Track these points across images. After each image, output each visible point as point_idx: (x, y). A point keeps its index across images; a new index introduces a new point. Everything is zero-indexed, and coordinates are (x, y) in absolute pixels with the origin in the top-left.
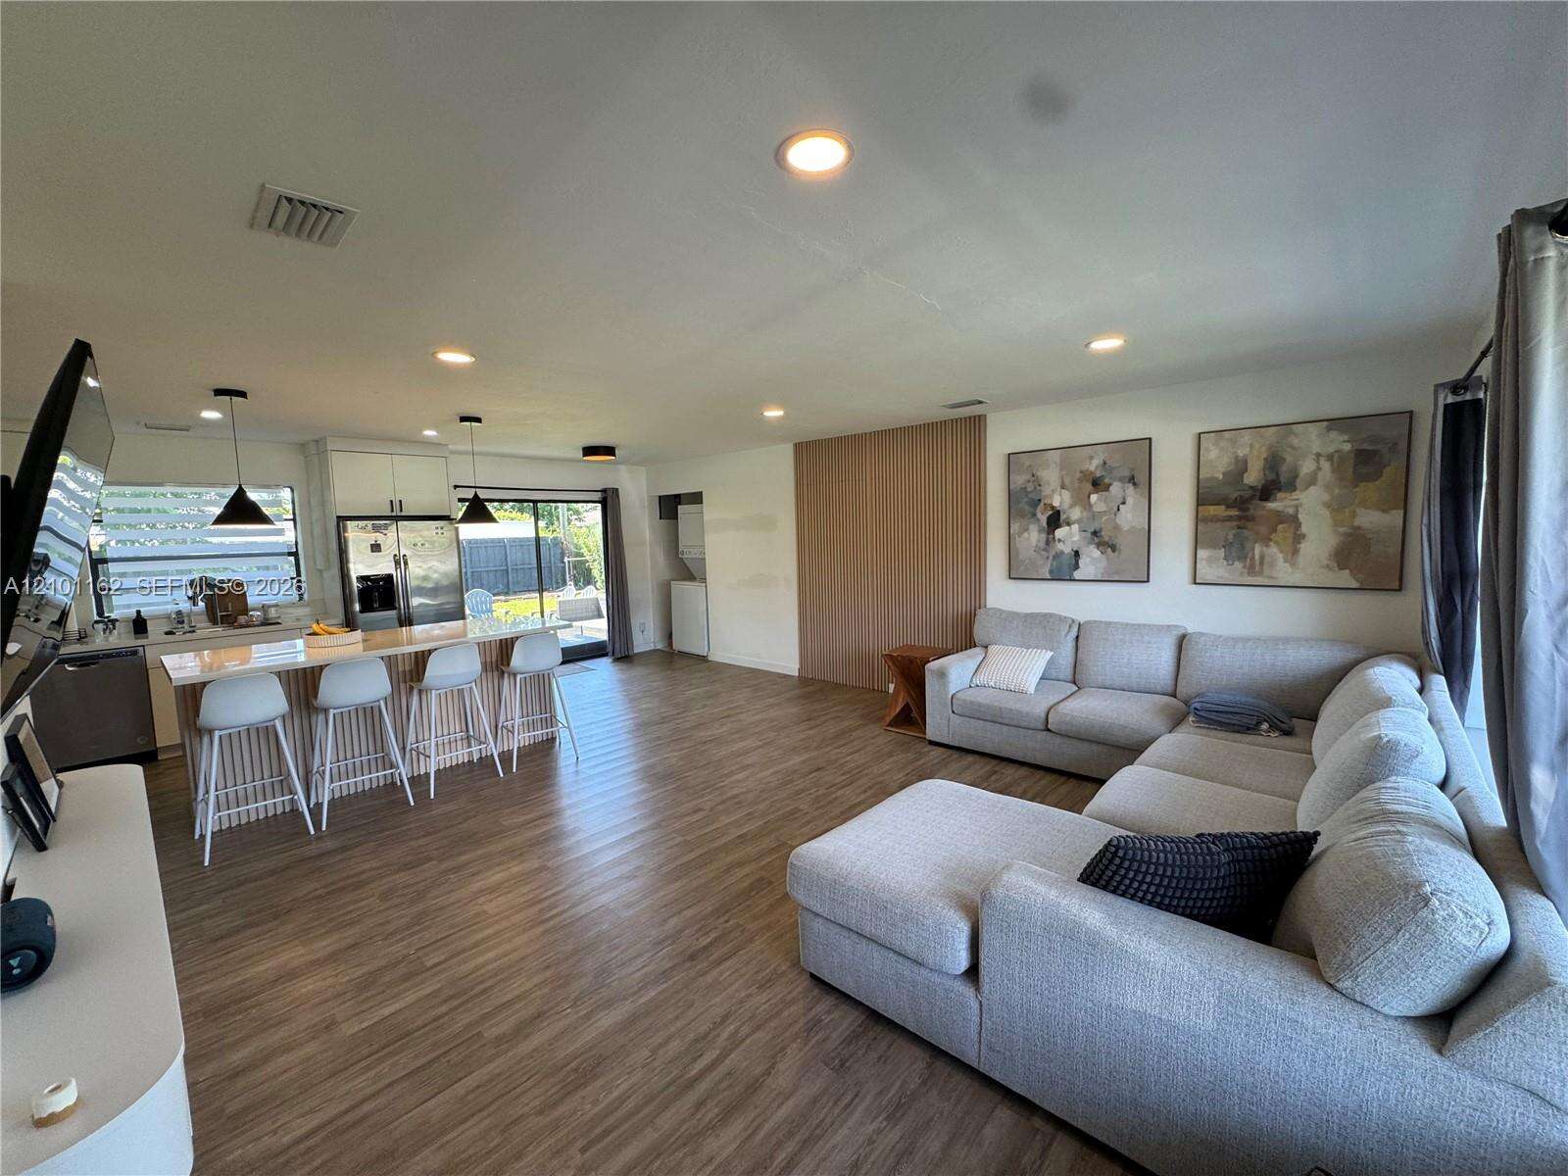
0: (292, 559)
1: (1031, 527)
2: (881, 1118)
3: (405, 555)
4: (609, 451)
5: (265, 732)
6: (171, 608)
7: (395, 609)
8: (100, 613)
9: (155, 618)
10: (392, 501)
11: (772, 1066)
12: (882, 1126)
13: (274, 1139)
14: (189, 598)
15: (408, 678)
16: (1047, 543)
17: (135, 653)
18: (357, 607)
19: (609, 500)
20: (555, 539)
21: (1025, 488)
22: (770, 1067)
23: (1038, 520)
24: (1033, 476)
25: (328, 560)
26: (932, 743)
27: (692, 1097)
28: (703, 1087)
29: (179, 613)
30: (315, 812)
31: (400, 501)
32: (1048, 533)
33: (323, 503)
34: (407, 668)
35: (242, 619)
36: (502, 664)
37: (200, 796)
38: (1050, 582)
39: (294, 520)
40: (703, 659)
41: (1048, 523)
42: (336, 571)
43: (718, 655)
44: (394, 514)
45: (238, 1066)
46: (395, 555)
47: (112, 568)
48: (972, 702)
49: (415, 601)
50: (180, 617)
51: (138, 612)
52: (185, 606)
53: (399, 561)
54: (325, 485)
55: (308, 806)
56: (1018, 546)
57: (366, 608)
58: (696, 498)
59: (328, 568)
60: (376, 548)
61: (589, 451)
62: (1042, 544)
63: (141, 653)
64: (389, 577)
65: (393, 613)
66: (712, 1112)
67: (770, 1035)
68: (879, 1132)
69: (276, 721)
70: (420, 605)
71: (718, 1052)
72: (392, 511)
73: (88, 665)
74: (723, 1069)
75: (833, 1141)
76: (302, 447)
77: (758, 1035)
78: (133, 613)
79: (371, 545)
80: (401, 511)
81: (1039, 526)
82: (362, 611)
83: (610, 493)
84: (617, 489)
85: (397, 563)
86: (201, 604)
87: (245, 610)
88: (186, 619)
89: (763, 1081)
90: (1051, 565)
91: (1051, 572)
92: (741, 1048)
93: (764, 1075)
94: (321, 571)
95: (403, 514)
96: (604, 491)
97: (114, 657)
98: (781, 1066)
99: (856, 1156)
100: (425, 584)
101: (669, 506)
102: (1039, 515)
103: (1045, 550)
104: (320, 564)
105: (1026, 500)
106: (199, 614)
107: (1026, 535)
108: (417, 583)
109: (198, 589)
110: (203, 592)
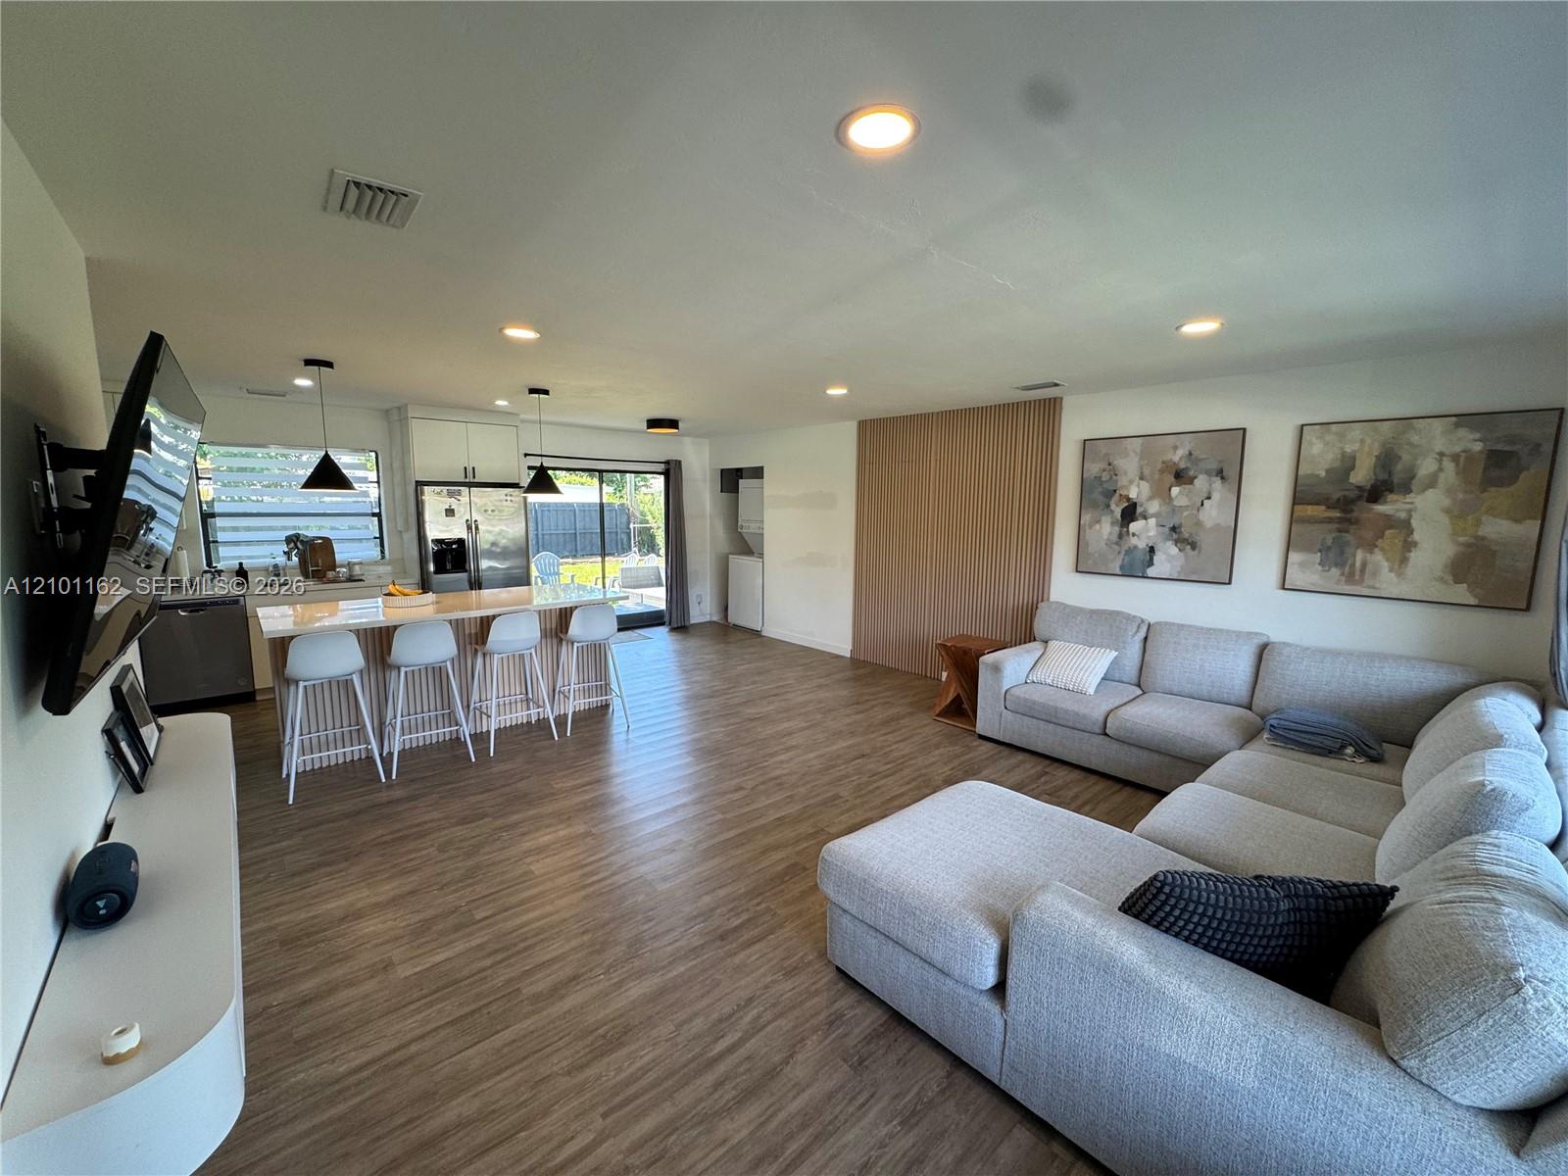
0: (376, 519)
1: (1104, 518)
2: (895, 1123)
3: (476, 521)
4: (673, 424)
5: (345, 685)
6: (269, 561)
7: (466, 571)
8: (209, 564)
9: (255, 569)
10: (465, 468)
11: (791, 1056)
12: (896, 1131)
13: (331, 1067)
14: (285, 553)
15: (473, 641)
16: (1120, 536)
17: (236, 602)
18: (432, 568)
19: (672, 472)
20: (622, 505)
21: (1100, 477)
22: (791, 1055)
23: (1112, 512)
24: (1110, 464)
25: (406, 521)
26: (982, 737)
27: (710, 1078)
28: (722, 1068)
29: (276, 566)
30: (387, 761)
31: (474, 468)
32: (1122, 527)
33: (404, 467)
34: (473, 632)
35: (330, 574)
36: (561, 632)
37: (287, 740)
38: (1120, 578)
39: (378, 482)
40: (757, 634)
41: (1122, 516)
42: (413, 533)
43: (770, 631)
44: (467, 480)
45: (306, 995)
46: (467, 520)
47: (219, 522)
48: (1026, 700)
49: (485, 564)
50: (277, 571)
51: (241, 564)
52: (281, 560)
53: (471, 526)
54: (405, 450)
55: (381, 755)
56: (1087, 537)
57: (440, 570)
58: (757, 473)
59: (407, 530)
60: (450, 512)
61: (654, 423)
62: (1115, 538)
63: (242, 602)
64: (461, 542)
65: (463, 576)
66: (729, 1093)
67: (792, 1024)
68: (891, 1136)
69: (354, 676)
70: (489, 568)
71: (740, 1035)
72: (466, 477)
73: (197, 611)
74: (742, 1052)
75: (844, 1140)
76: (387, 412)
77: (782, 1022)
78: (235, 564)
79: (446, 510)
80: (474, 477)
81: (1112, 518)
82: (437, 572)
83: (672, 465)
84: (680, 462)
85: (469, 528)
86: (295, 559)
87: (333, 566)
88: (281, 572)
89: (781, 1070)
90: (1123, 560)
91: (1122, 567)
92: (763, 1033)
93: (781, 1064)
94: (401, 532)
95: (476, 481)
96: (667, 462)
97: (220, 605)
98: (800, 1057)
99: (866, 1158)
100: (493, 549)
101: (731, 480)
102: (1113, 507)
103: (1117, 543)
104: (400, 526)
105: (1100, 490)
106: (293, 568)
107: (1098, 526)
108: (487, 546)
109: (292, 545)
110: (297, 548)
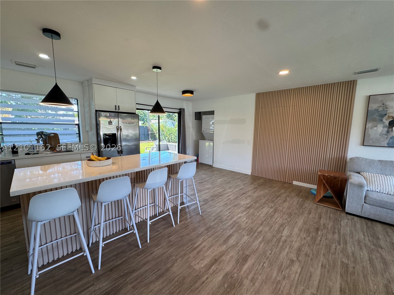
0: (77, 126)
1: (379, 125)
3: (120, 127)
4: (191, 92)
6: (29, 143)
10: (116, 106)
14: (36, 140)
16: (388, 132)
17: (10, 162)
19: (182, 113)
21: (378, 109)
23: (384, 122)
24: (383, 104)
25: (91, 127)
26: (348, 213)
31: (119, 106)
32: (389, 128)
33: (90, 105)
38: (387, 148)
40: (211, 166)
41: (389, 124)
42: (94, 131)
43: (216, 165)
44: (116, 111)
46: (117, 126)
49: (124, 144)
51: (15, 145)
52: (35, 143)
53: (119, 129)
54: (91, 98)
56: (370, 133)
58: (212, 113)
59: (91, 130)
60: (110, 123)
61: (184, 92)
62: (385, 132)
63: (13, 163)
64: (114, 135)
69: (75, 212)
70: (126, 145)
72: (116, 110)
76: (82, 83)
80: (119, 110)
81: (384, 125)
83: (182, 110)
84: (184, 109)
85: (118, 129)
86: (41, 142)
90: (389, 141)
91: (388, 144)
94: (88, 131)
95: (119, 111)
96: (180, 109)
97: (5, 164)
100: (127, 138)
102: (384, 120)
103: (386, 135)
104: (88, 128)
105: (378, 114)
107: (375, 128)
108: (124, 137)
109: (40, 136)
110: (42, 137)
